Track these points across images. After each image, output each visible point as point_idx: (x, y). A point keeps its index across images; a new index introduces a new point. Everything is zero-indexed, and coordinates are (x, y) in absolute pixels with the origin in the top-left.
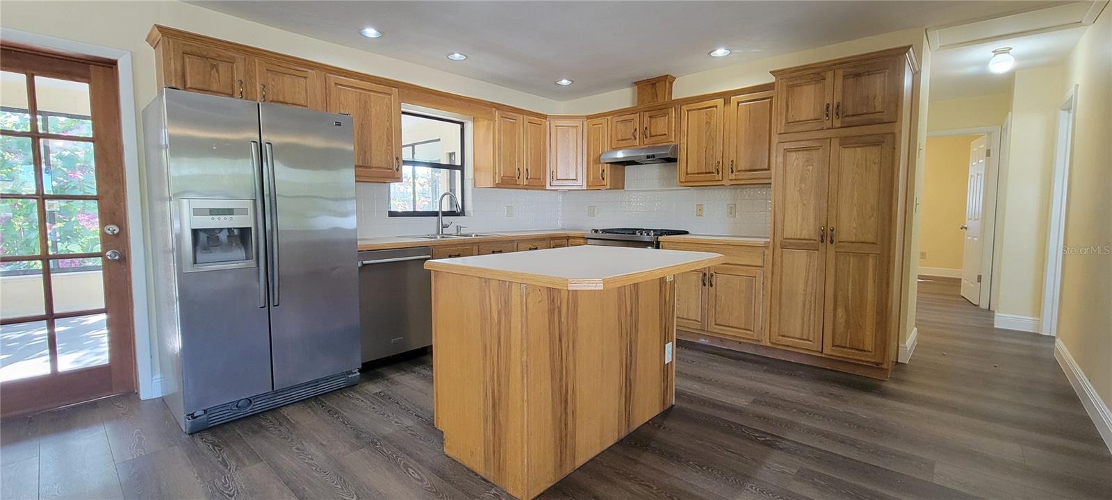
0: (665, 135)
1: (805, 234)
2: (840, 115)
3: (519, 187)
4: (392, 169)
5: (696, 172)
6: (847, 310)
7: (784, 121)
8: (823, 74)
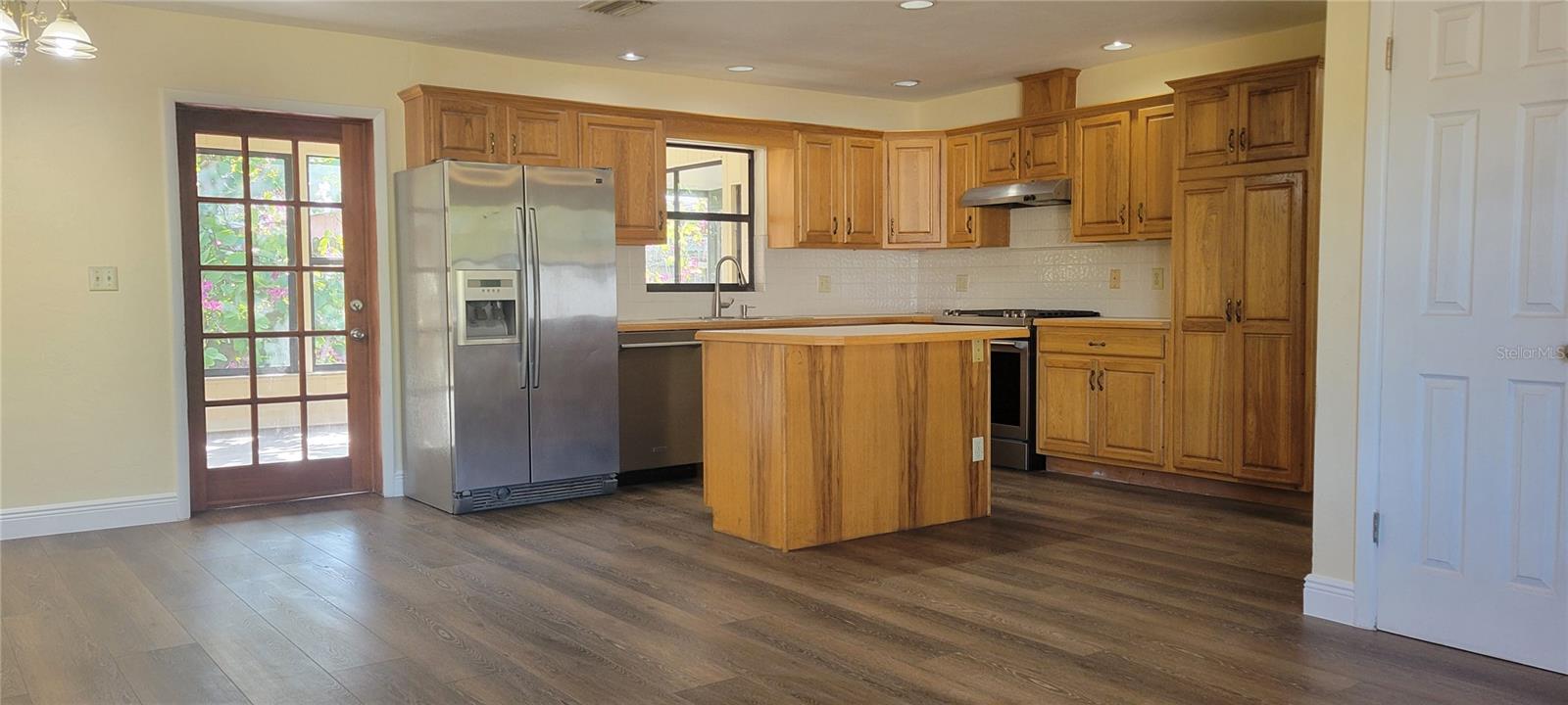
0: (1055, 163)
1: (1210, 310)
2: (1246, 145)
3: (835, 246)
4: (653, 227)
5: (1095, 220)
6: (1258, 413)
7: (1184, 151)
8: (1226, 89)
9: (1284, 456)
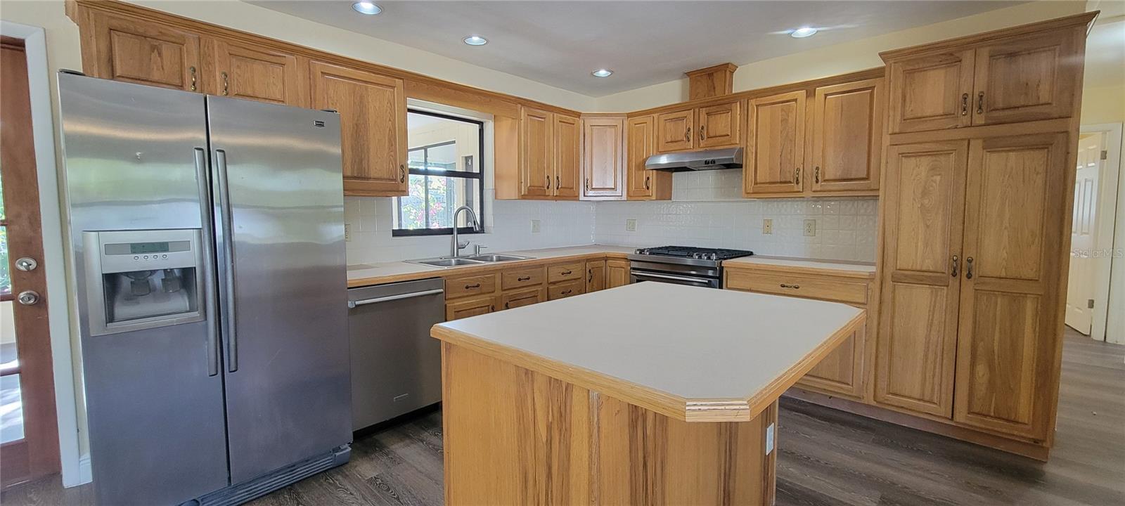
0: (728, 135)
1: (928, 264)
2: (984, 108)
3: (549, 197)
4: (395, 180)
5: (768, 181)
6: (991, 367)
7: (898, 118)
8: (957, 55)
9: (1024, 409)
